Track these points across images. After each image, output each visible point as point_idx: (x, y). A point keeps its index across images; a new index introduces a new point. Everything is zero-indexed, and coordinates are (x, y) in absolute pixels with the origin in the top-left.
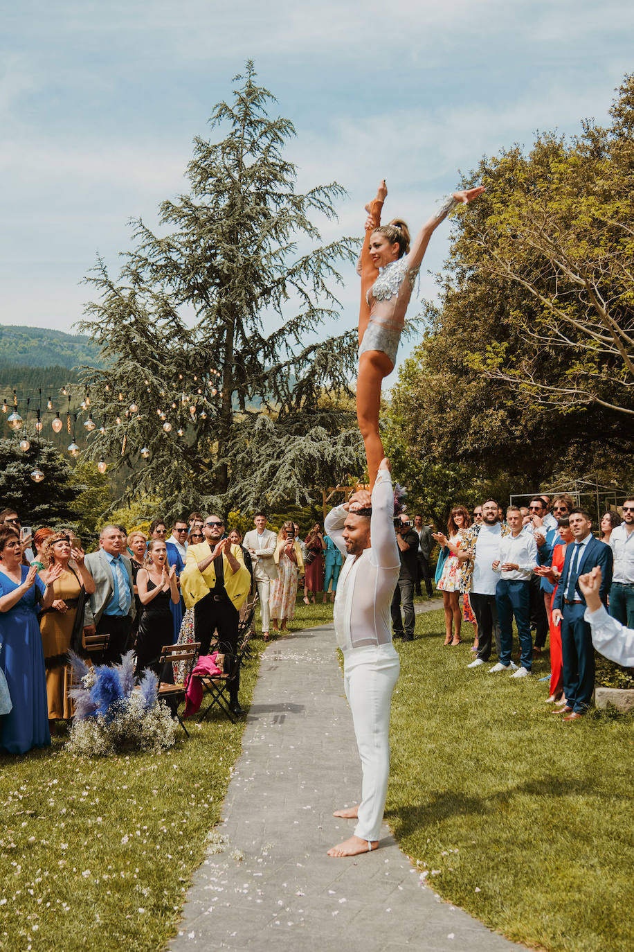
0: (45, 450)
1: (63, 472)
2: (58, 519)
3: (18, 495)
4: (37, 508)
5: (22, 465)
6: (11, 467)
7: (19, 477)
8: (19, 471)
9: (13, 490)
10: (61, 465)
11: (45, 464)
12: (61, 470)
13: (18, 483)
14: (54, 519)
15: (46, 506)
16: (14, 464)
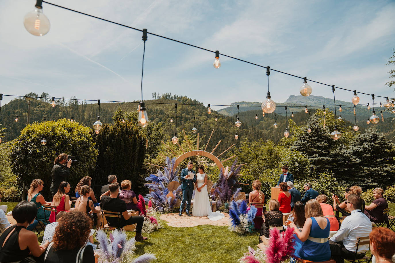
0: (380, 137)
1: (389, 145)
2: (388, 164)
3: (369, 155)
4: (378, 160)
5: (370, 143)
6: (365, 144)
7: (369, 148)
8: (369, 146)
9: (366, 153)
10: (388, 142)
11: (380, 142)
12: (388, 144)
13: (368, 150)
14: (386, 165)
15: (382, 159)
16: (366, 143)
